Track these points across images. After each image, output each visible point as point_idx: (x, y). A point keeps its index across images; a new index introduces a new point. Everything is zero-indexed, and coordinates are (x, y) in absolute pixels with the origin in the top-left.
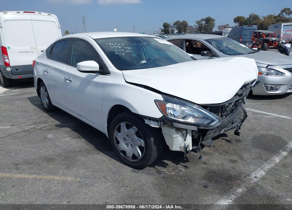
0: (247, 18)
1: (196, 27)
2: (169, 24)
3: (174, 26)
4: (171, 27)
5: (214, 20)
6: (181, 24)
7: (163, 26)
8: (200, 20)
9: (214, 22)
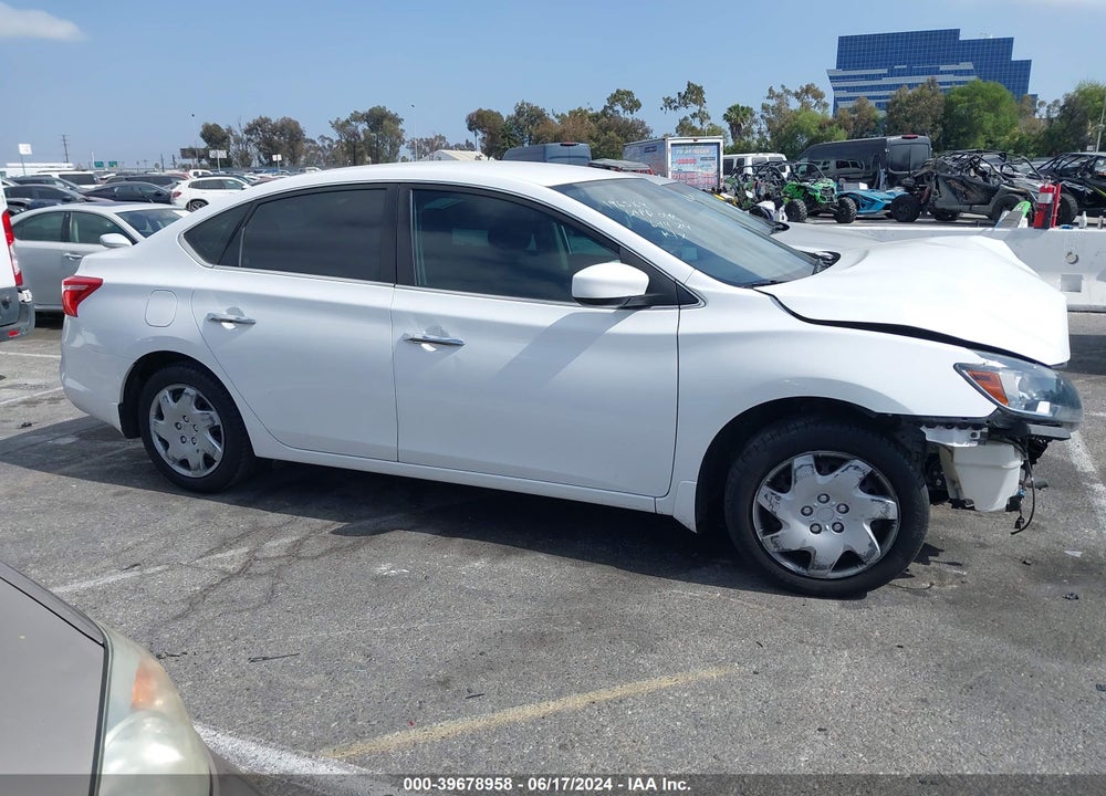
0: (509, 118)
1: (327, 142)
2: (230, 131)
3: (249, 140)
4: (238, 141)
5: (400, 121)
6: (276, 129)
7: (203, 136)
8: (348, 117)
9: (400, 127)
